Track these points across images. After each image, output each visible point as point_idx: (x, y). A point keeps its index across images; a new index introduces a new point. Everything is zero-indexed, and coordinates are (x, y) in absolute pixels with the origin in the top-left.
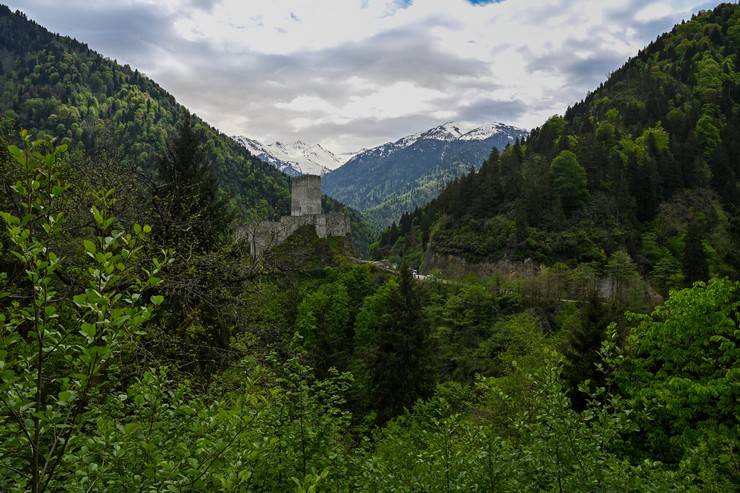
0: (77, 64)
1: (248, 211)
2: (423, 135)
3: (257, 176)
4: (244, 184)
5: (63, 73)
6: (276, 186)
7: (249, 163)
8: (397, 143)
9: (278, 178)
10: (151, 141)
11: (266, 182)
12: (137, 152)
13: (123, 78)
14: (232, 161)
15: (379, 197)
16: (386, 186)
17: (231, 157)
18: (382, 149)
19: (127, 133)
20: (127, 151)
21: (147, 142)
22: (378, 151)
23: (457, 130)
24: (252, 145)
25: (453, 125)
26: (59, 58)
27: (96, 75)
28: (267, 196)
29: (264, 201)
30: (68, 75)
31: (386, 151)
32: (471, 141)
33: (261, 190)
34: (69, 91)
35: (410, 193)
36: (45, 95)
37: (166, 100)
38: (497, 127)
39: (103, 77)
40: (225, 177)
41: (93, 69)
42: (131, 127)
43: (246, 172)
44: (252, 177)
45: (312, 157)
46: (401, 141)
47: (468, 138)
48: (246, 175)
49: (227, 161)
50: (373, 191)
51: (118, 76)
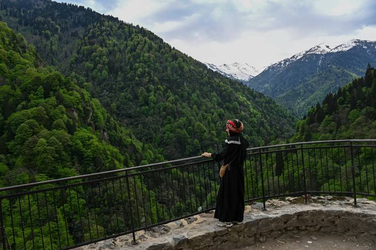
0: (111, 27)
1: (204, 100)
2: (307, 52)
3: (209, 78)
4: (202, 84)
5: (102, 32)
6: (221, 83)
7: (205, 72)
8: (291, 58)
9: (224, 80)
10: (145, 62)
11: (215, 82)
12: (136, 69)
13: (134, 31)
14: (193, 70)
15: (283, 89)
16: (287, 83)
17: (193, 68)
18: (282, 63)
19: (132, 59)
20: (131, 69)
21: (142, 63)
22: (280, 64)
23: (328, 47)
24: (211, 67)
25: (325, 44)
26: (102, 25)
27: (120, 31)
28: (216, 90)
29: (214, 94)
30: (105, 32)
31: (285, 63)
32: (338, 52)
33: (212, 86)
34: (104, 40)
35: (301, 85)
36: (92, 44)
37: (158, 41)
38: (355, 42)
39: (123, 32)
40: (189, 80)
41: (119, 28)
42: (134, 55)
43: (202, 76)
44: (206, 79)
45: (244, 71)
46: (293, 57)
47: (336, 51)
48: (202, 78)
49: (190, 70)
50: (278, 86)
51: (131, 30)
